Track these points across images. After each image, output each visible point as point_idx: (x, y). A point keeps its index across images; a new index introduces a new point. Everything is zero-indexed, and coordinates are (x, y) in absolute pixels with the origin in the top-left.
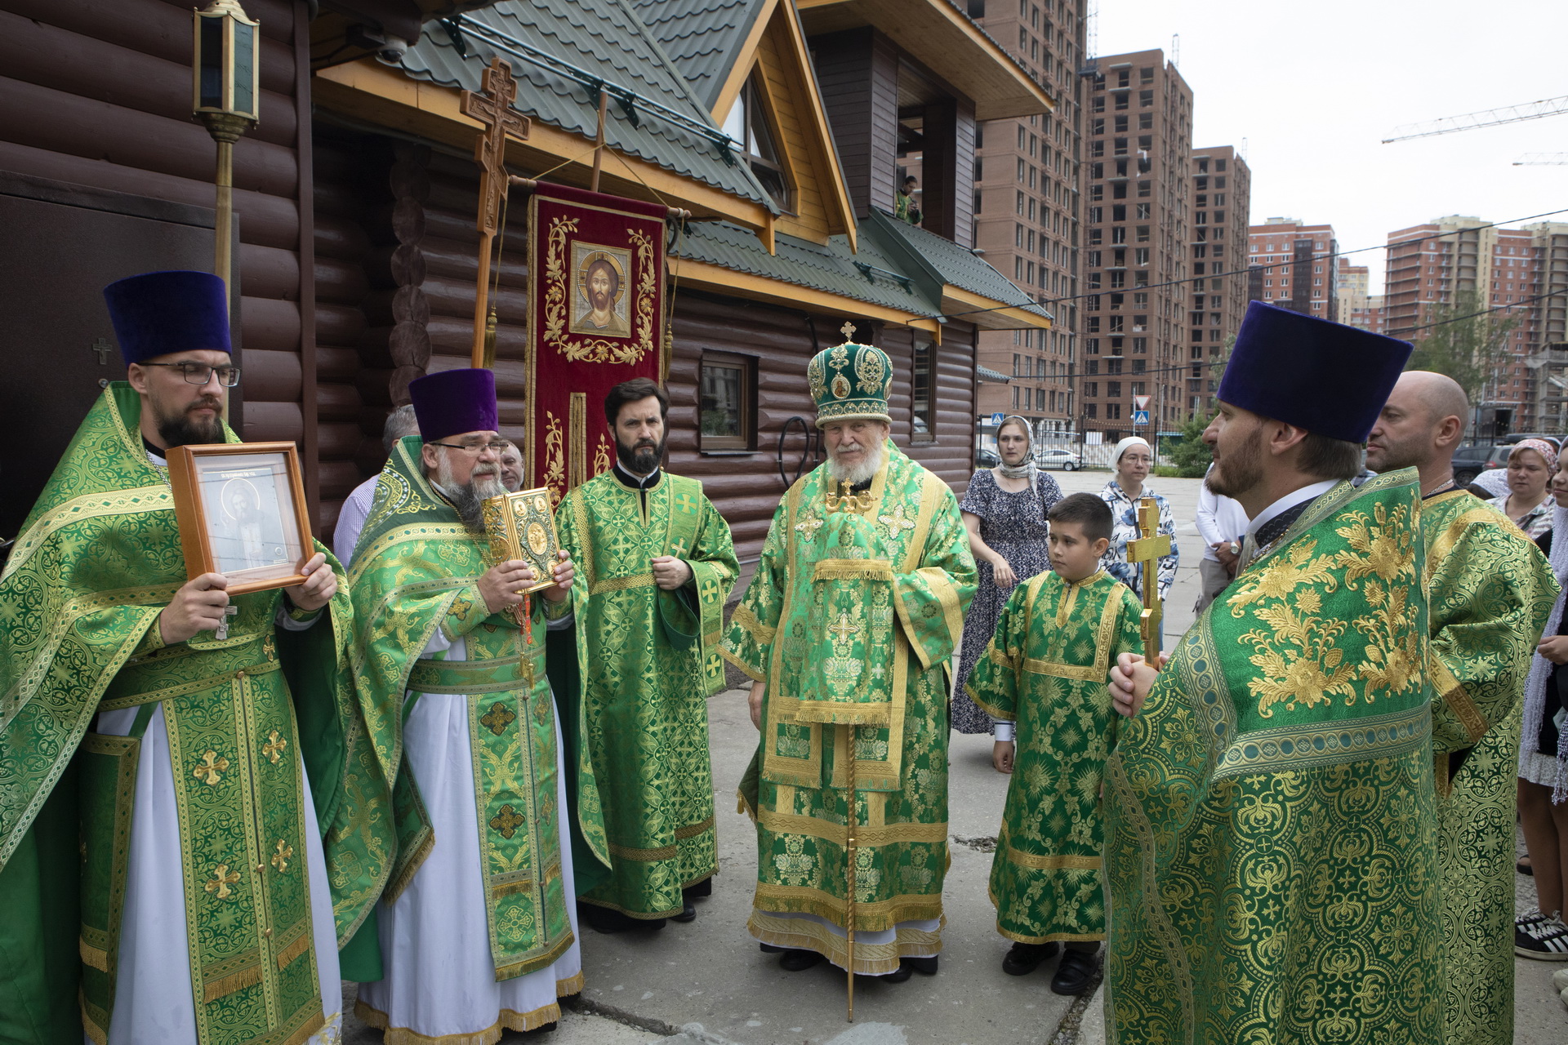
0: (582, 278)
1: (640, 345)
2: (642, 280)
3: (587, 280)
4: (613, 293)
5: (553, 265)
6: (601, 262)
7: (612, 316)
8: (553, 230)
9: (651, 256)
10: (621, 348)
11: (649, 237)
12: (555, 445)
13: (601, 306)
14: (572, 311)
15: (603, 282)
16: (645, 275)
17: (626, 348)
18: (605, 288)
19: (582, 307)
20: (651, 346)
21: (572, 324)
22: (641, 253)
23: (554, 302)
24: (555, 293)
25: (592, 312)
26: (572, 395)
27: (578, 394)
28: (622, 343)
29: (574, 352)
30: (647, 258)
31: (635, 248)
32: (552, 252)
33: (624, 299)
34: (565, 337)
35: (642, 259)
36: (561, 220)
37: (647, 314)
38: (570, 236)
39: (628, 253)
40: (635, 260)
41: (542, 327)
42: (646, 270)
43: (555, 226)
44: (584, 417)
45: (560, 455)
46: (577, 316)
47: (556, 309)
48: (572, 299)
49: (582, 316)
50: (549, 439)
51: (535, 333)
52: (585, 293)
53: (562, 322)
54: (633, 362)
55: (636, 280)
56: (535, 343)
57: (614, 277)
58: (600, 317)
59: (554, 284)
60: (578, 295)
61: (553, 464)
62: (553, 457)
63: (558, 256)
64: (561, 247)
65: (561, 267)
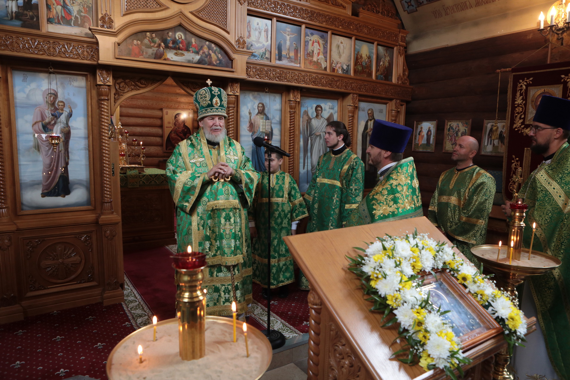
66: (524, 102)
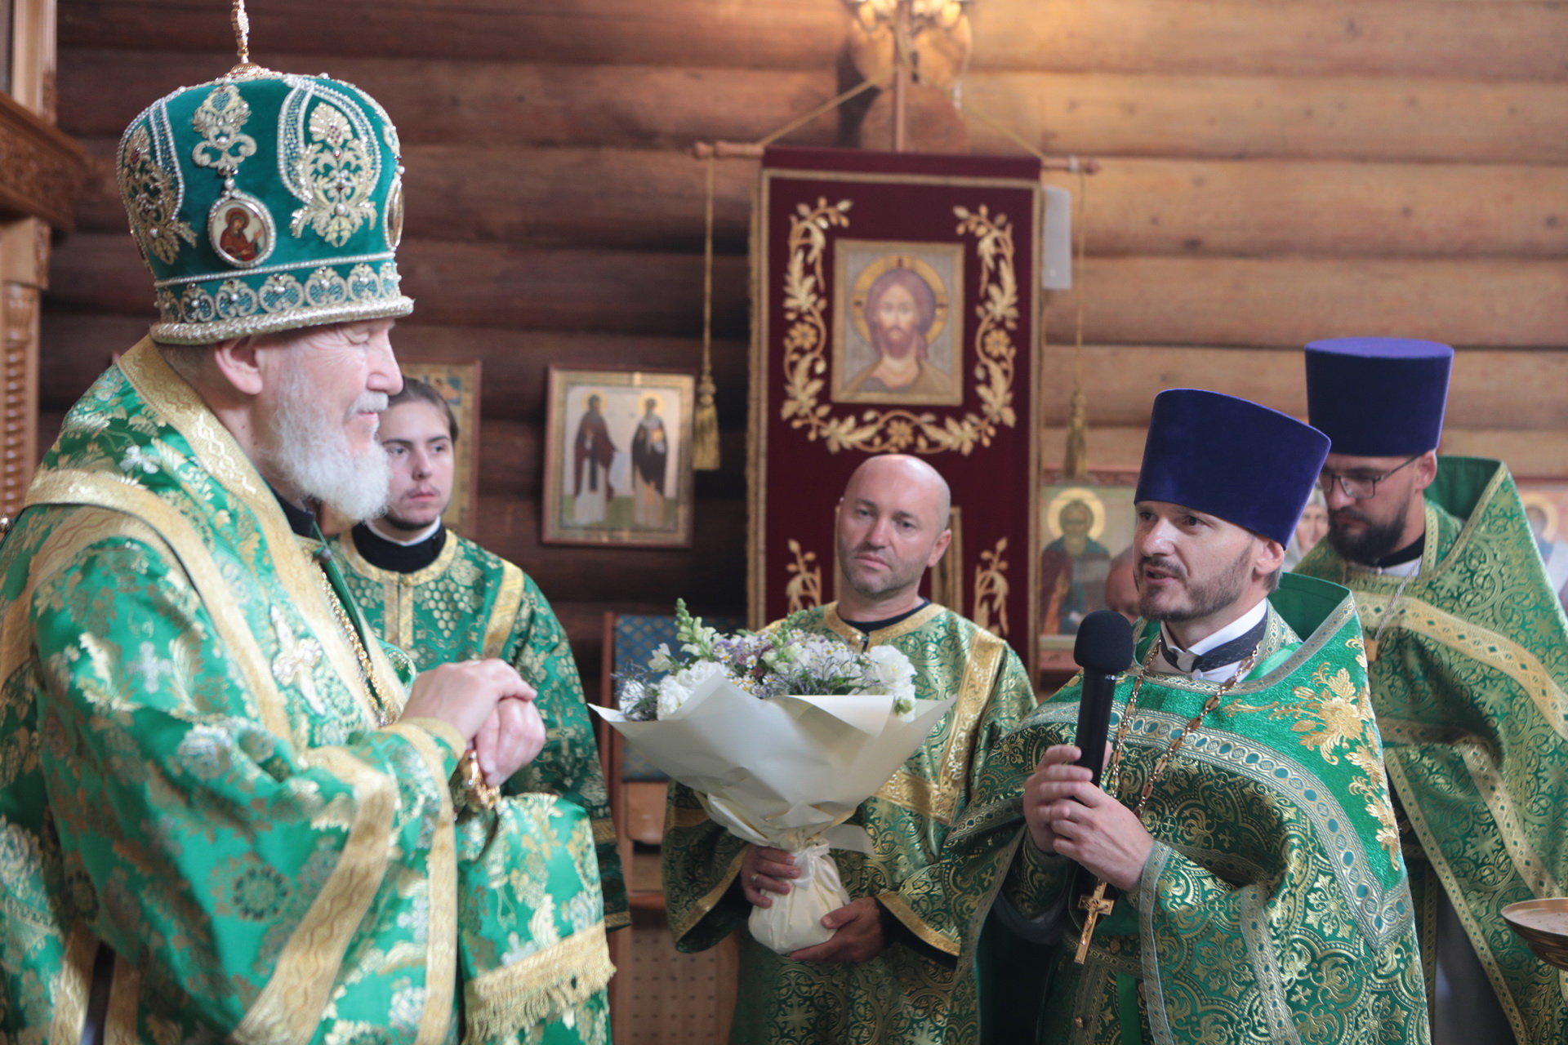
0: (860, 304)
1: (982, 416)
2: (988, 297)
3: (870, 306)
4: (922, 327)
5: (800, 287)
6: (898, 273)
7: (920, 366)
9: (1008, 251)
10: (940, 424)
12: (806, 601)
13: (898, 351)
14: (837, 364)
15: (903, 307)
17: (951, 423)
18: (906, 319)
19: (858, 355)
20: (1009, 418)
22: (986, 248)
23: (801, 351)
24: (803, 335)
25: (880, 361)
28: (942, 414)
29: (841, 435)
31: (971, 242)
32: (796, 265)
33: (947, 335)
34: (824, 411)
35: (988, 262)
36: (814, 207)
37: (999, 359)
38: (832, 234)
40: (972, 263)
41: (778, 392)
43: (801, 218)
46: (848, 372)
47: (804, 364)
48: (838, 341)
49: (858, 370)
50: (794, 588)
51: (765, 407)
52: (864, 329)
53: (817, 385)
54: (967, 449)
56: (764, 426)
57: (928, 301)
58: (896, 370)
60: (849, 334)
63: (808, 270)
64: (815, 254)
65: (815, 289)
66: (822, 304)
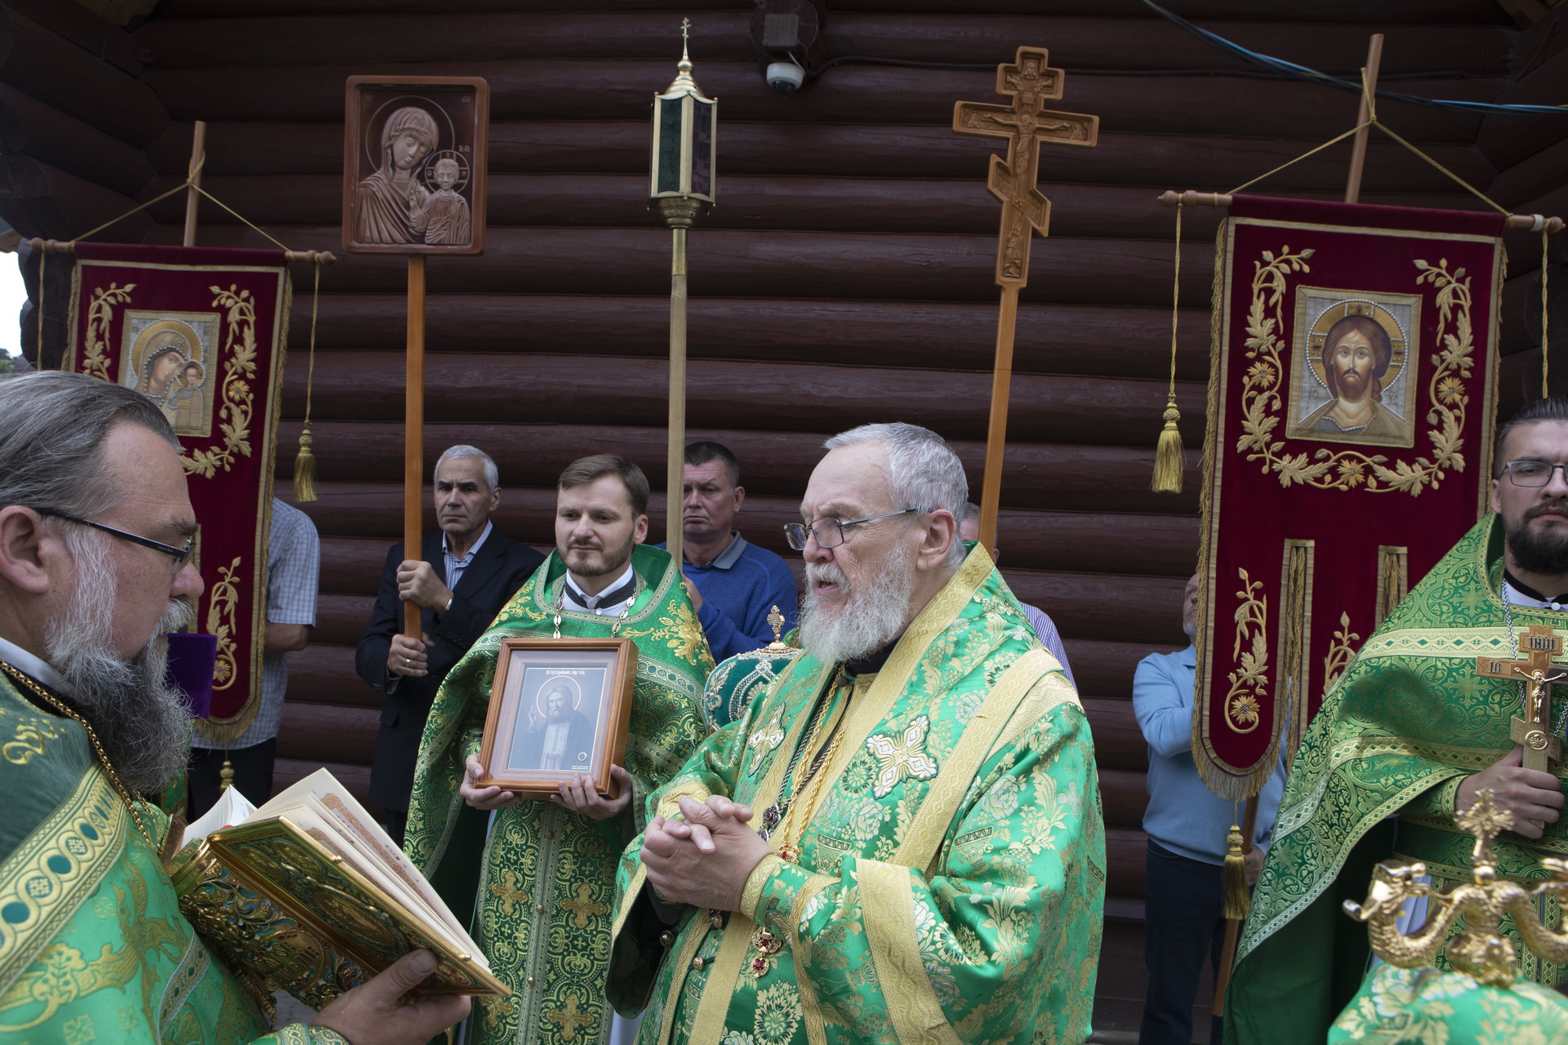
0: (1317, 347)
1: (1433, 460)
2: (1444, 346)
3: (1326, 350)
4: (1377, 372)
5: (1260, 329)
6: (1358, 319)
7: (1374, 410)
8: (1260, 271)
9: (1467, 304)
10: (1391, 466)
11: (1461, 271)
12: (1253, 627)
13: (1353, 393)
14: (1292, 403)
16: (1450, 339)
17: (1401, 465)
19: (1313, 396)
20: (1459, 462)
21: (1291, 424)
22: (1444, 299)
23: (1259, 389)
24: (1260, 373)
25: (1336, 403)
26: (1288, 543)
27: (1300, 542)
28: (1393, 456)
29: (1293, 470)
30: (1456, 309)
31: (1429, 292)
32: (1258, 307)
33: (1402, 380)
34: (1278, 446)
35: (1445, 310)
36: (1278, 253)
37: (1452, 406)
38: (1293, 279)
39: (1414, 302)
40: (1429, 315)
41: (1235, 427)
42: (1452, 328)
43: (1265, 264)
44: (1310, 581)
45: (1260, 643)
46: (1302, 414)
47: (1261, 401)
48: (1294, 383)
49: (1312, 410)
50: (1241, 614)
51: (1221, 439)
52: (1322, 371)
53: (1273, 421)
54: (1417, 490)
55: (1429, 345)
56: (1220, 456)
57: (1382, 344)
58: (1351, 412)
59: (1259, 358)
60: (1306, 375)
61: (1247, 658)
62: (1247, 646)
63: (1269, 312)
64: (1276, 297)
65: (1275, 331)
